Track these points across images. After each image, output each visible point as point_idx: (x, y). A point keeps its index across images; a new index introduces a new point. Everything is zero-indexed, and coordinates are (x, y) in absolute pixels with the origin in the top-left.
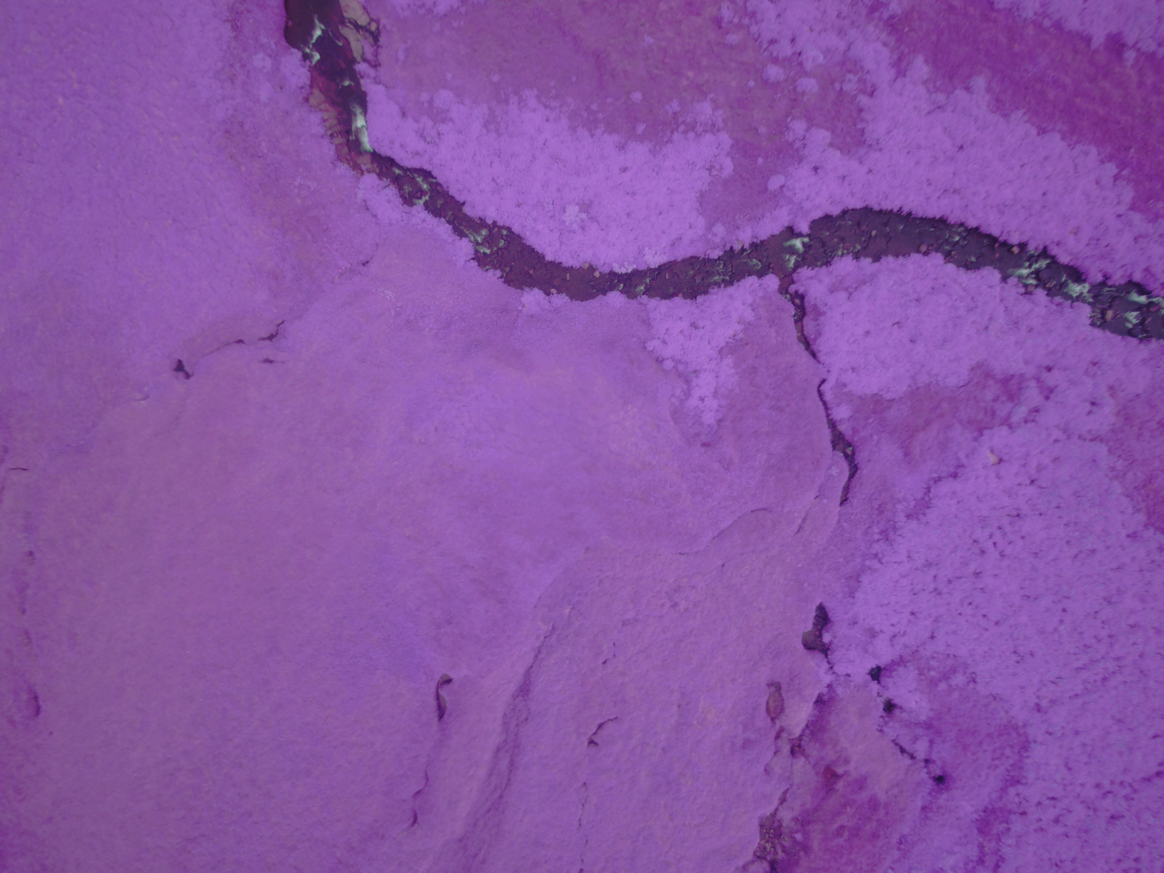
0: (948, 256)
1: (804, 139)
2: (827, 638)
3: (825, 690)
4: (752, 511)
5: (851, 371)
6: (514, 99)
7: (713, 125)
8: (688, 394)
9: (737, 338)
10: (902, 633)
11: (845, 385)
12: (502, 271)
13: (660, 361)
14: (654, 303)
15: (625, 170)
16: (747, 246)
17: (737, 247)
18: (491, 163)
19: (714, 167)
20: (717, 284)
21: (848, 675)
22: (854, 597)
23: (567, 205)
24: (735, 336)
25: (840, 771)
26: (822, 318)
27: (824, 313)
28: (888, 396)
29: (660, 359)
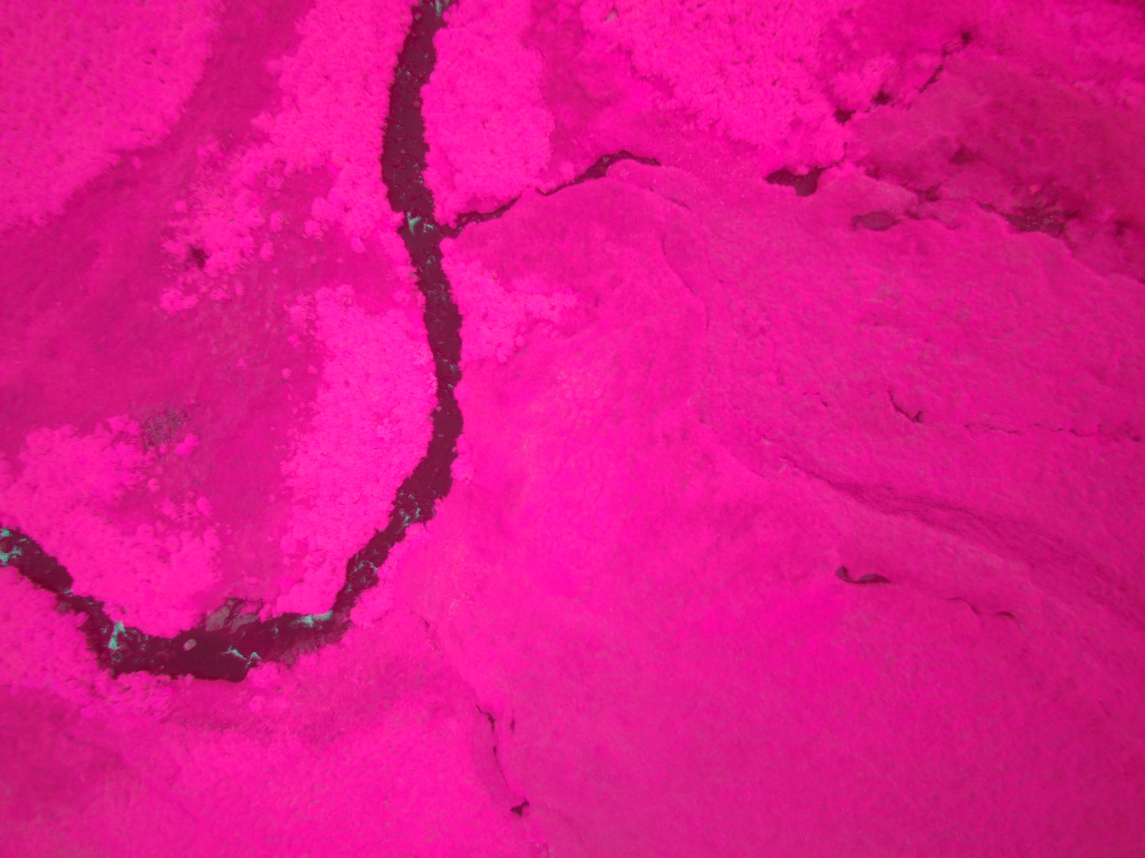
0: (424, 80)
1: (321, 222)
2: (802, 170)
3: (862, 169)
4: (665, 254)
5: (528, 165)
6: (290, 482)
7: (310, 304)
8: (548, 322)
9: (496, 276)
10: (795, 93)
11: (541, 170)
12: (436, 497)
13: (517, 349)
14: (464, 356)
15: (348, 383)
16: (415, 270)
17: (415, 278)
18: (341, 504)
19: (345, 302)
20: (449, 296)
21: (845, 145)
22: (757, 146)
23: (377, 436)
24: (494, 279)
25: (955, 147)
26: (479, 196)
27: (475, 195)
28: (552, 127)
29: (515, 349)
